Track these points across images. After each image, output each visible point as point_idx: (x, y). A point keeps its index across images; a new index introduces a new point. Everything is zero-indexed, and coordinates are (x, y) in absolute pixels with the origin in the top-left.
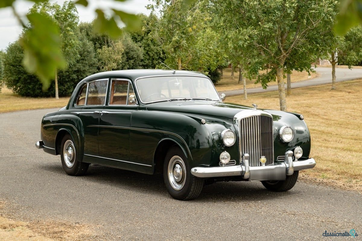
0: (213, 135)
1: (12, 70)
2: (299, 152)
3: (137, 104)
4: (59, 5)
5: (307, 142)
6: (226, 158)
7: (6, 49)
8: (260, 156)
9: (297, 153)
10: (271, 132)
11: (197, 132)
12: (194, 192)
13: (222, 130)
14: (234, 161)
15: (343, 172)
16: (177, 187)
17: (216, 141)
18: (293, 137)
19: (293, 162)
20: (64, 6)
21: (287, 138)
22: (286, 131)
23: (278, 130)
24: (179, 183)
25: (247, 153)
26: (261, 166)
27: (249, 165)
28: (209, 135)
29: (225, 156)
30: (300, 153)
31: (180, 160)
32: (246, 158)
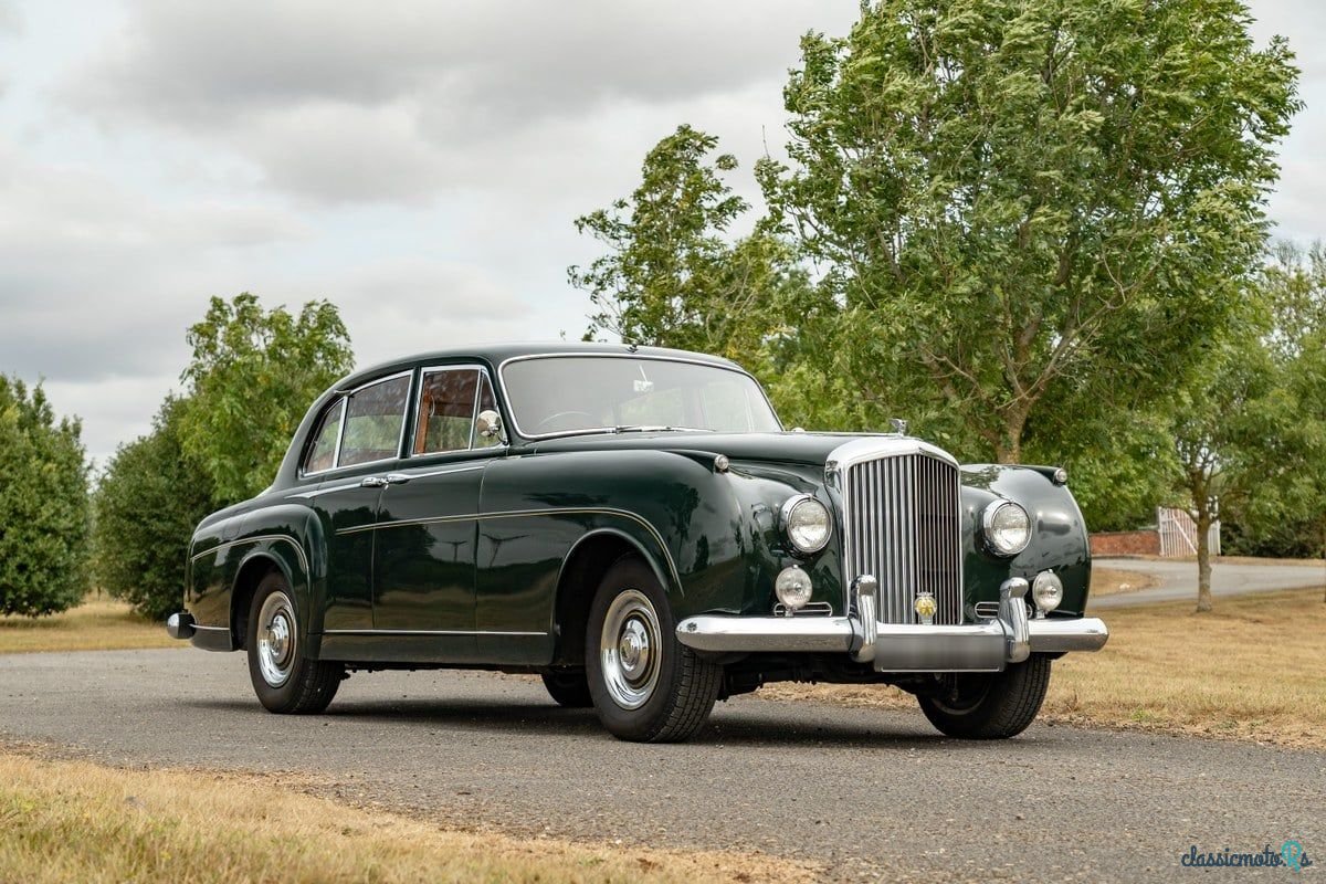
0: (755, 513)
1: (125, 531)
2: (1050, 588)
3: (504, 443)
4: (288, 313)
5: (1079, 562)
6: (797, 589)
7: (108, 464)
8: (916, 591)
9: (1042, 593)
10: (954, 518)
11: (700, 504)
12: (687, 712)
13: (785, 498)
14: (825, 607)
15: (1208, 708)
16: (630, 698)
17: (766, 534)
18: (1028, 535)
19: (1030, 622)
20: (304, 318)
21: (1009, 540)
22: (1004, 516)
23: (976, 515)
24: (635, 683)
25: (870, 573)
26: (917, 622)
27: (878, 619)
28: (740, 512)
29: (794, 583)
30: (1052, 593)
31: (644, 604)
32: (867, 590)
